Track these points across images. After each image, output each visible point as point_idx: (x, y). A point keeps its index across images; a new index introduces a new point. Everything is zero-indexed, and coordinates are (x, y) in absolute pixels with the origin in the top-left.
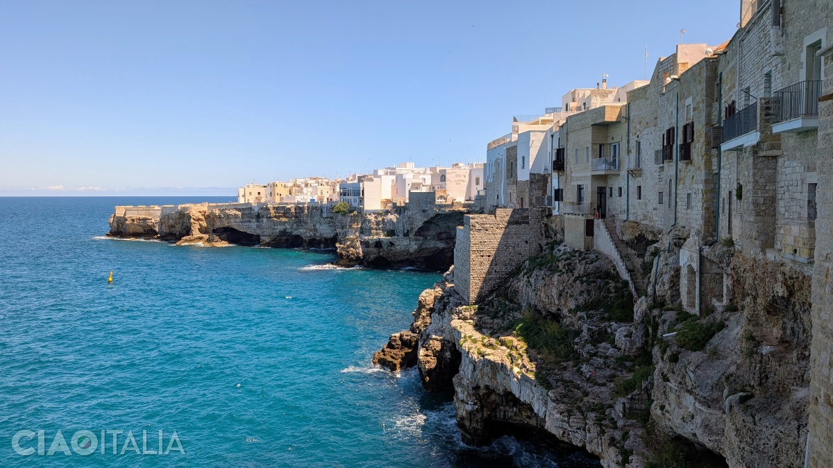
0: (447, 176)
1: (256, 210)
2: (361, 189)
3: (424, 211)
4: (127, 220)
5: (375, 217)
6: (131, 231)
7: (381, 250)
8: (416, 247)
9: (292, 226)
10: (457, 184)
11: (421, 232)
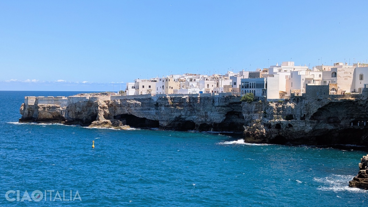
0: (338, 73)
1: (155, 100)
2: (265, 83)
3: (319, 100)
4: (39, 108)
5: (276, 105)
6: (42, 117)
7: (281, 130)
8: (311, 128)
9: (187, 113)
10: (345, 79)
11: (315, 116)
